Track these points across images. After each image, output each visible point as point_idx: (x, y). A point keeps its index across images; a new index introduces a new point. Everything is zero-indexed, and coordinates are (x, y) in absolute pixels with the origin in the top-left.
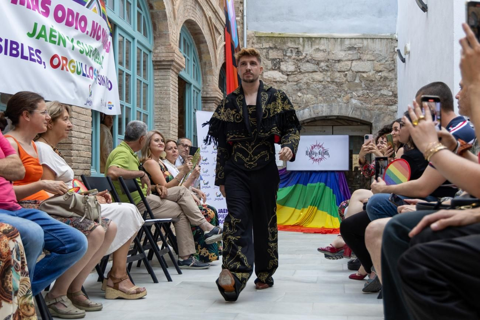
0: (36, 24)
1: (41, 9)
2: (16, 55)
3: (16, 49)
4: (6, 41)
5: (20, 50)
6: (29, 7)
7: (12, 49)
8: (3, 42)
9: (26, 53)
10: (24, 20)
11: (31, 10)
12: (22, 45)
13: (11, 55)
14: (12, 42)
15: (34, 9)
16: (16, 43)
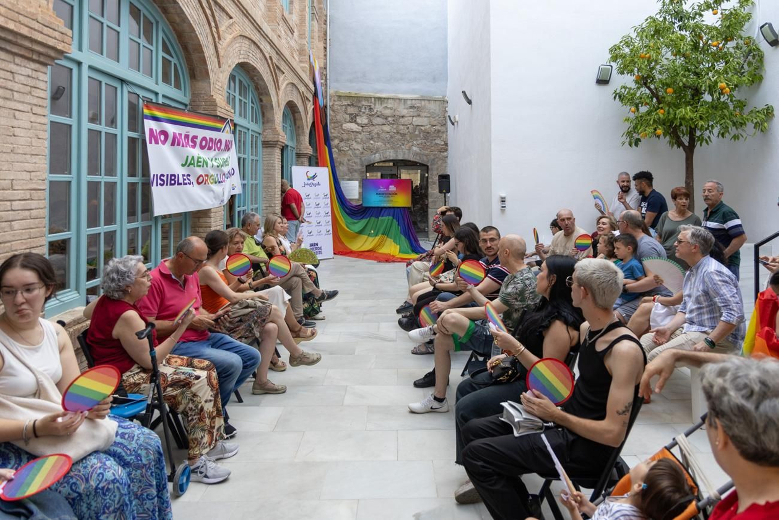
0: (188, 157)
1: (191, 143)
2: (174, 184)
3: (174, 180)
4: (168, 175)
5: (176, 179)
6: (183, 146)
7: (171, 180)
8: (166, 177)
9: (181, 181)
10: (178, 155)
11: (185, 148)
12: (178, 175)
13: (171, 184)
14: (172, 175)
15: (187, 147)
16: (174, 175)
